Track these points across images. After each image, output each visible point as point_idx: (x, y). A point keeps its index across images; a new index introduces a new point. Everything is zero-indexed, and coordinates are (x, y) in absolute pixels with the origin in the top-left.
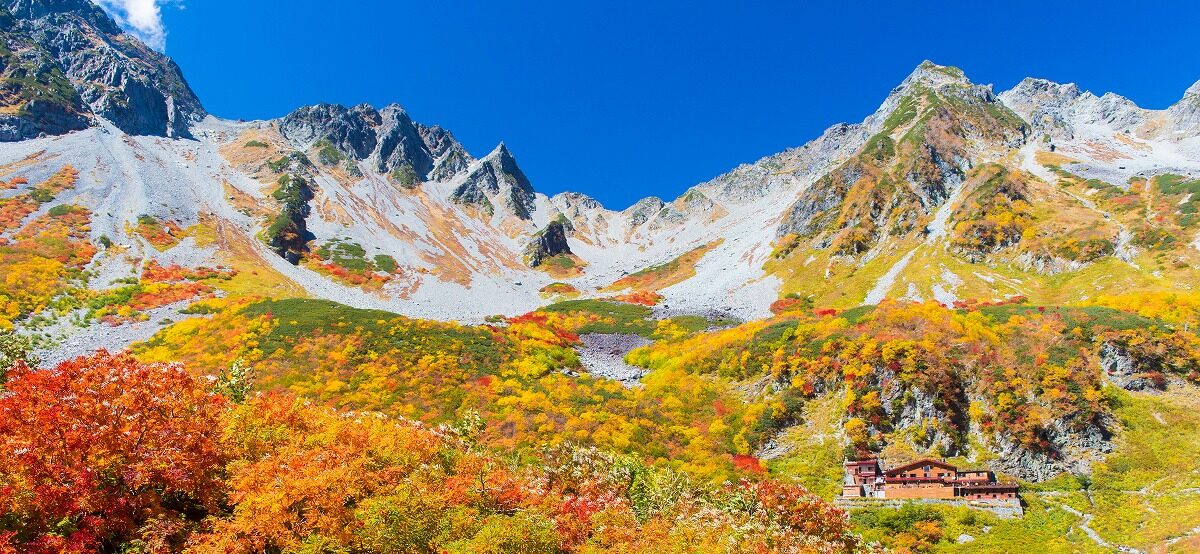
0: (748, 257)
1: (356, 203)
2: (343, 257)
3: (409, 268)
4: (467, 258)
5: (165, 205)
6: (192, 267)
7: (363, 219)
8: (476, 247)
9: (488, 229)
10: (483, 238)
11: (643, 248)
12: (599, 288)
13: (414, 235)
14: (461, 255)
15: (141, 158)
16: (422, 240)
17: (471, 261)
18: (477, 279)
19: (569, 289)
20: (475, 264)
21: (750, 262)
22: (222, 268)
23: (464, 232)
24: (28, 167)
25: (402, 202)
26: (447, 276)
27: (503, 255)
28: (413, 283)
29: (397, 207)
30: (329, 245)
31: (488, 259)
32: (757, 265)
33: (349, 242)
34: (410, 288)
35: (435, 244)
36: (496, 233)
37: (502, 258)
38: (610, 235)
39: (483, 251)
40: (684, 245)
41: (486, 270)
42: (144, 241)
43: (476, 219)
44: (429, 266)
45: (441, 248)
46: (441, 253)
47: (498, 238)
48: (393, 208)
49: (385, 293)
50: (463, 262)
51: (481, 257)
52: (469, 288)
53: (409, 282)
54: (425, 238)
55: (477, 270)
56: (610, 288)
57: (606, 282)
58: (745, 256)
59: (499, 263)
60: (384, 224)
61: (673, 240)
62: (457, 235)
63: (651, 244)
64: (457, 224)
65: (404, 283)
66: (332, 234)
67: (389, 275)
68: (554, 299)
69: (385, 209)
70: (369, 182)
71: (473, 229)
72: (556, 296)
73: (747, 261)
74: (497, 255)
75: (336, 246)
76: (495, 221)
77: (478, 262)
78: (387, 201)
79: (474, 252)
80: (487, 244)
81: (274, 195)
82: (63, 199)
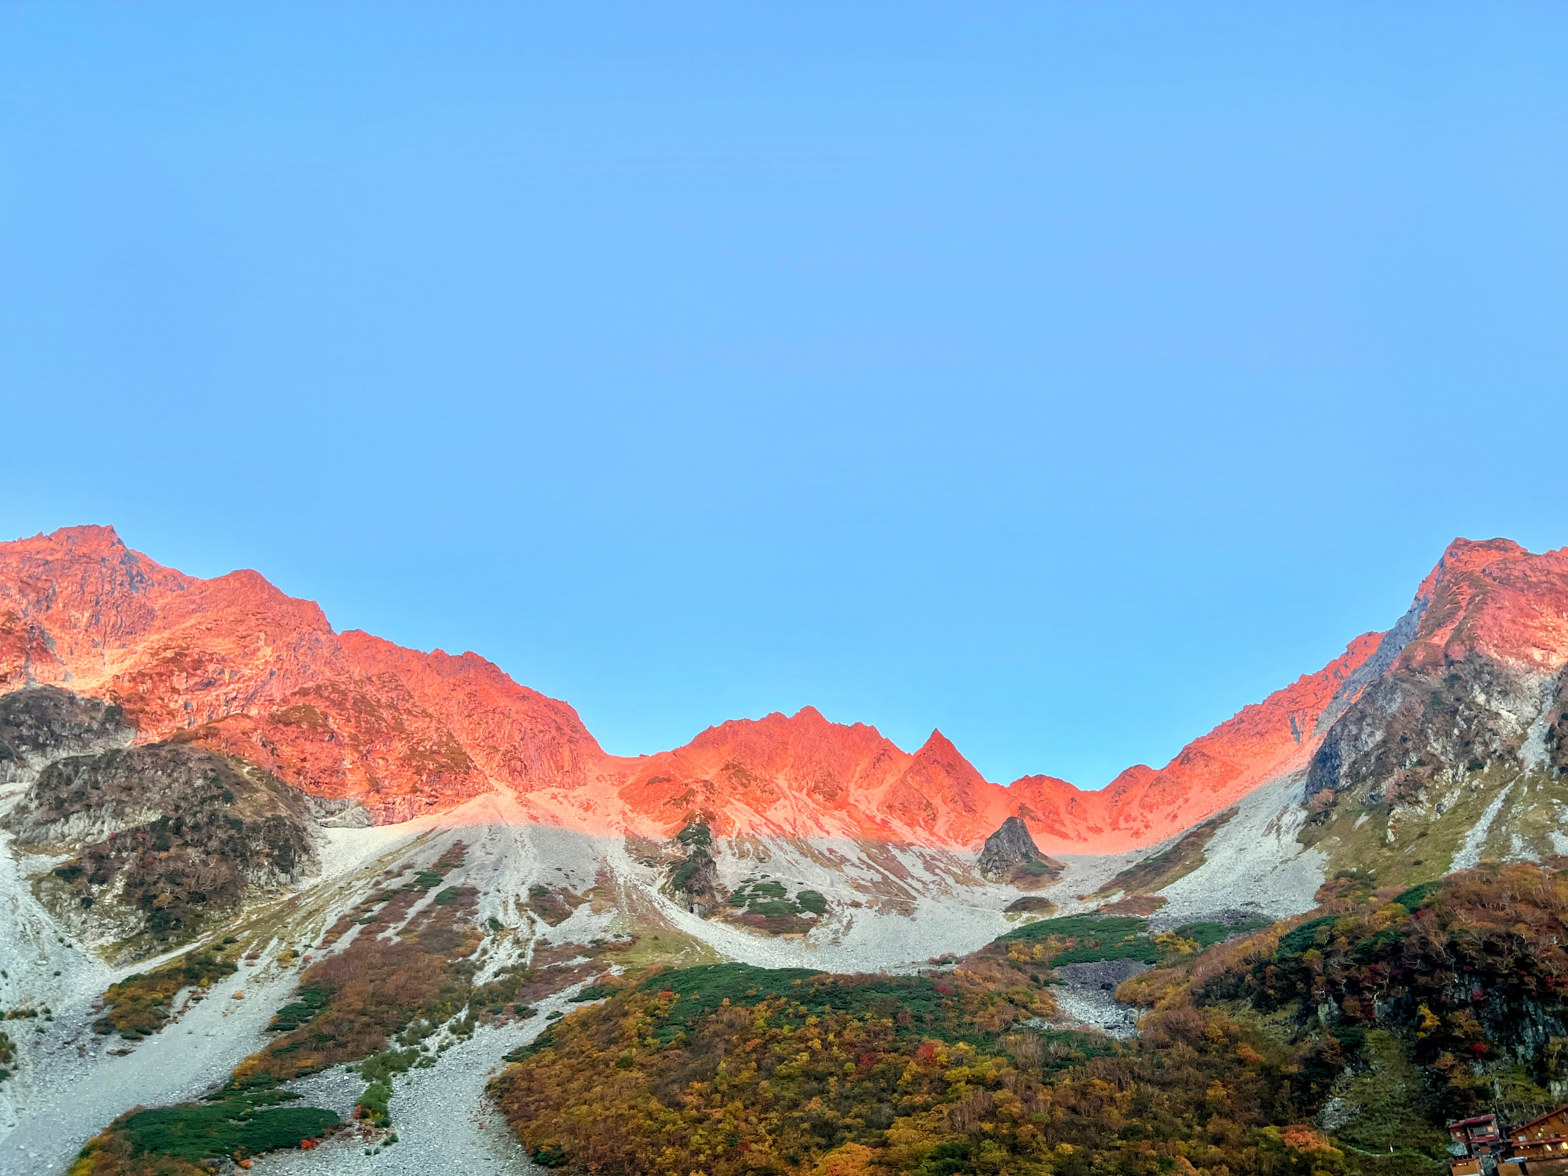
0: (1274, 827)
1: (773, 831)
2: (760, 900)
3: (839, 904)
4: (909, 880)
5: (560, 869)
6: (586, 940)
7: (782, 849)
8: (919, 863)
9: (934, 839)
10: (927, 851)
11: (1137, 834)
12: (1081, 898)
13: (844, 860)
14: (901, 878)
15: (535, 818)
16: (853, 865)
17: (915, 883)
18: (924, 903)
19: (1042, 904)
20: (919, 886)
21: (1279, 835)
22: (620, 936)
23: (904, 847)
24: (417, 850)
25: (826, 821)
26: (885, 908)
27: (955, 870)
28: (845, 923)
29: (821, 827)
30: (742, 889)
31: (935, 878)
32: (1289, 839)
33: (766, 881)
34: (842, 930)
35: (870, 867)
36: (944, 841)
37: (954, 875)
38: (1091, 824)
39: (929, 867)
40: (1189, 822)
41: (935, 893)
42: (535, 917)
43: (918, 828)
44: (861, 898)
45: (878, 871)
46: (878, 878)
47: (947, 848)
48: (816, 830)
49: (812, 941)
50: (905, 886)
51: (927, 877)
52: (913, 920)
53: (840, 922)
54: (857, 862)
55: (923, 894)
56: (1096, 894)
57: (1090, 888)
58: (1270, 827)
59: (950, 880)
60: (806, 851)
61: (1175, 816)
62: (896, 852)
63: (1147, 827)
64: (893, 838)
65: (835, 926)
66: (747, 874)
67: (815, 916)
68: (1022, 920)
69: (806, 833)
70: (787, 802)
71: (914, 841)
72: (1025, 915)
73: (1273, 835)
74: (947, 871)
75: (751, 888)
76: (941, 826)
77: (923, 883)
78: (810, 823)
79: (917, 869)
80: (933, 858)
81: (678, 838)
82: (453, 879)
